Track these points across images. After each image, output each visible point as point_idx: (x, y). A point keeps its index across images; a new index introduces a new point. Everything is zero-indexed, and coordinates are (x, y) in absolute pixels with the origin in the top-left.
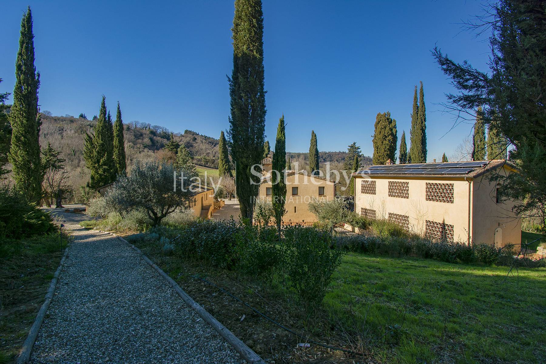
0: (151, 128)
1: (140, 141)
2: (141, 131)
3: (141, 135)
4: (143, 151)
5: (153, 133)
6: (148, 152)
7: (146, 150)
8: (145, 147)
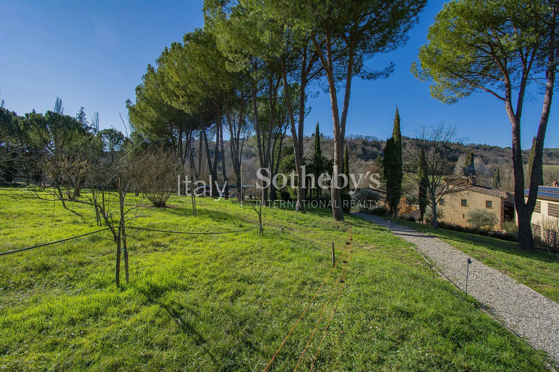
0: (363, 138)
1: (354, 151)
2: (355, 142)
3: (355, 146)
4: (357, 160)
5: (365, 143)
6: (360, 161)
7: (359, 159)
8: (358, 157)
